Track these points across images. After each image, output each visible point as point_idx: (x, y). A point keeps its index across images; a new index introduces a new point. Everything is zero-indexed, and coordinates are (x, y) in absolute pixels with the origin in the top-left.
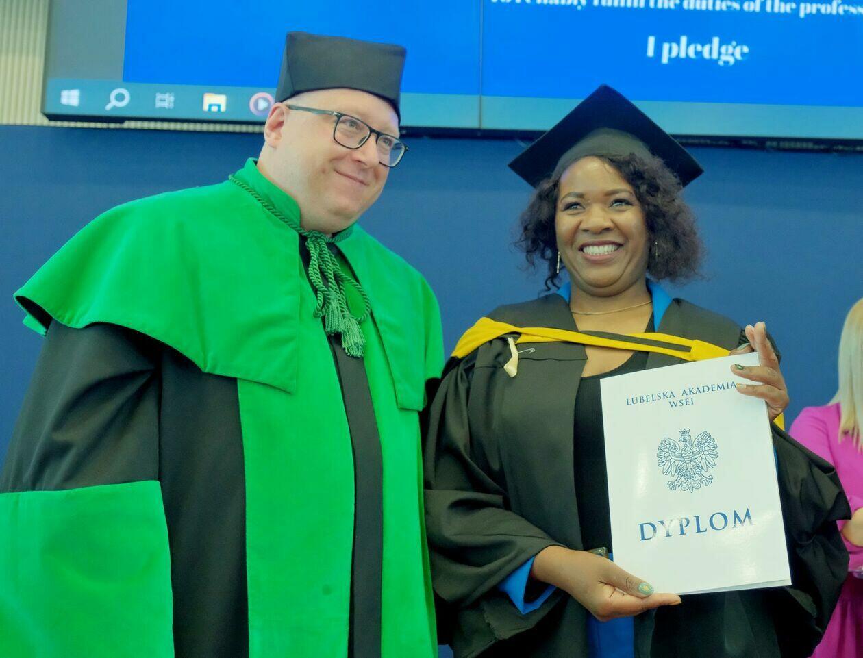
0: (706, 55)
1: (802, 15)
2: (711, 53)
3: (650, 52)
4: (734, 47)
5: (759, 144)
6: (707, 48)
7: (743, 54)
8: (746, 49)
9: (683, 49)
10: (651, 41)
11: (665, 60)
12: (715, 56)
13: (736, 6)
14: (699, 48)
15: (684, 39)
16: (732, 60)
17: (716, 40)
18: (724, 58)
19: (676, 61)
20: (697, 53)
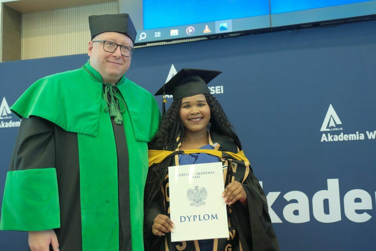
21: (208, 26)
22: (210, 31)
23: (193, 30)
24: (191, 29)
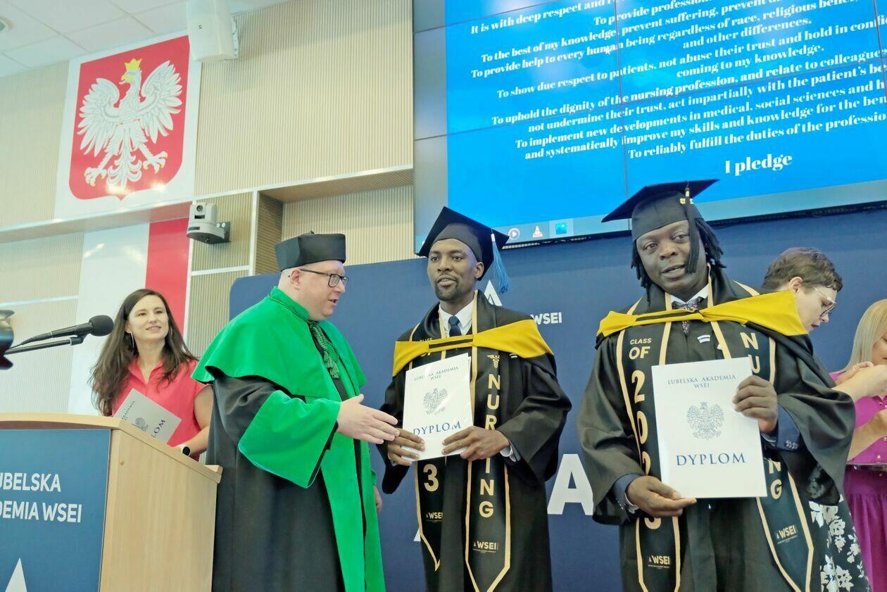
0: (764, 166)
1: (827, 130)
2: (767, 165)
3: (728, 170)
4: (782, 158)
5: (808, 214)
6: (764, 162)
7: (788, 162)
8: (790, 158)
9: (749, 165)
10: (728, 164)
11: (737, 173)
12: (770, 165)
13: (782, 133)
14: (759, 162)
15: (748, 159)
16: (781, 166)
17: (770, 156)
18: (776, 166)
19: (744, 173)
20: (757, 166)
21: (539, 227)
22: (542, 235)
23: (517, 233)
24: (515, 231)
